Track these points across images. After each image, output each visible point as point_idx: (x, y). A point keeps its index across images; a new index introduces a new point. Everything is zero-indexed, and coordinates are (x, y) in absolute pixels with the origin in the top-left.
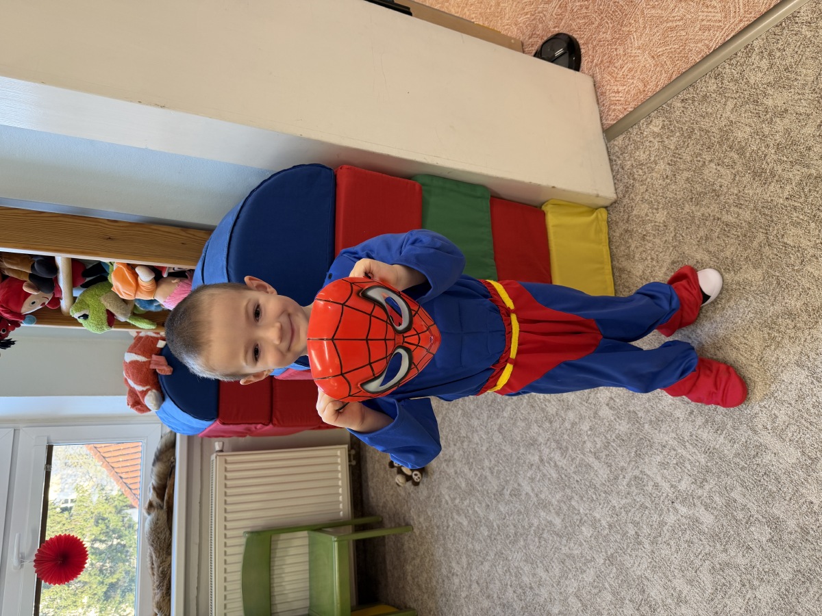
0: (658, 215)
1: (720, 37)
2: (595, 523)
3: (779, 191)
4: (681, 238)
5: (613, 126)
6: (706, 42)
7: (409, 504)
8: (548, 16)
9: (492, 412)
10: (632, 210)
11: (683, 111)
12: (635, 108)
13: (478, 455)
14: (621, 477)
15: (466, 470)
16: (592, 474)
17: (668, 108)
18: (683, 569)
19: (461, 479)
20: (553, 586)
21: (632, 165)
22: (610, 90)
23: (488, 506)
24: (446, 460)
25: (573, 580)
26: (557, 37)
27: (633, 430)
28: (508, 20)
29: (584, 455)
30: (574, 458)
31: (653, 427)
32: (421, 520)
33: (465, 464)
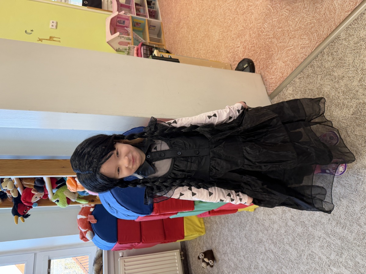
1: (309, 50)
3: (348, 111)
5: (272, 93)
6: (304, 53)
8: (239, 52)
9: (241, 228)
11: (300, 83)
12: (280, 84)
13: (238, 250)
14: (303, 254)
15: (233, 258)
17: (294, 82)
19: (231, 263)
22: (268, 78)
24: (223, 254)
26: (244, 60)
27: (304, 231)
28: (224, 56)
29: (284, 245)
30: (280, 247)
31: (313, 228)
33: (232, 255)
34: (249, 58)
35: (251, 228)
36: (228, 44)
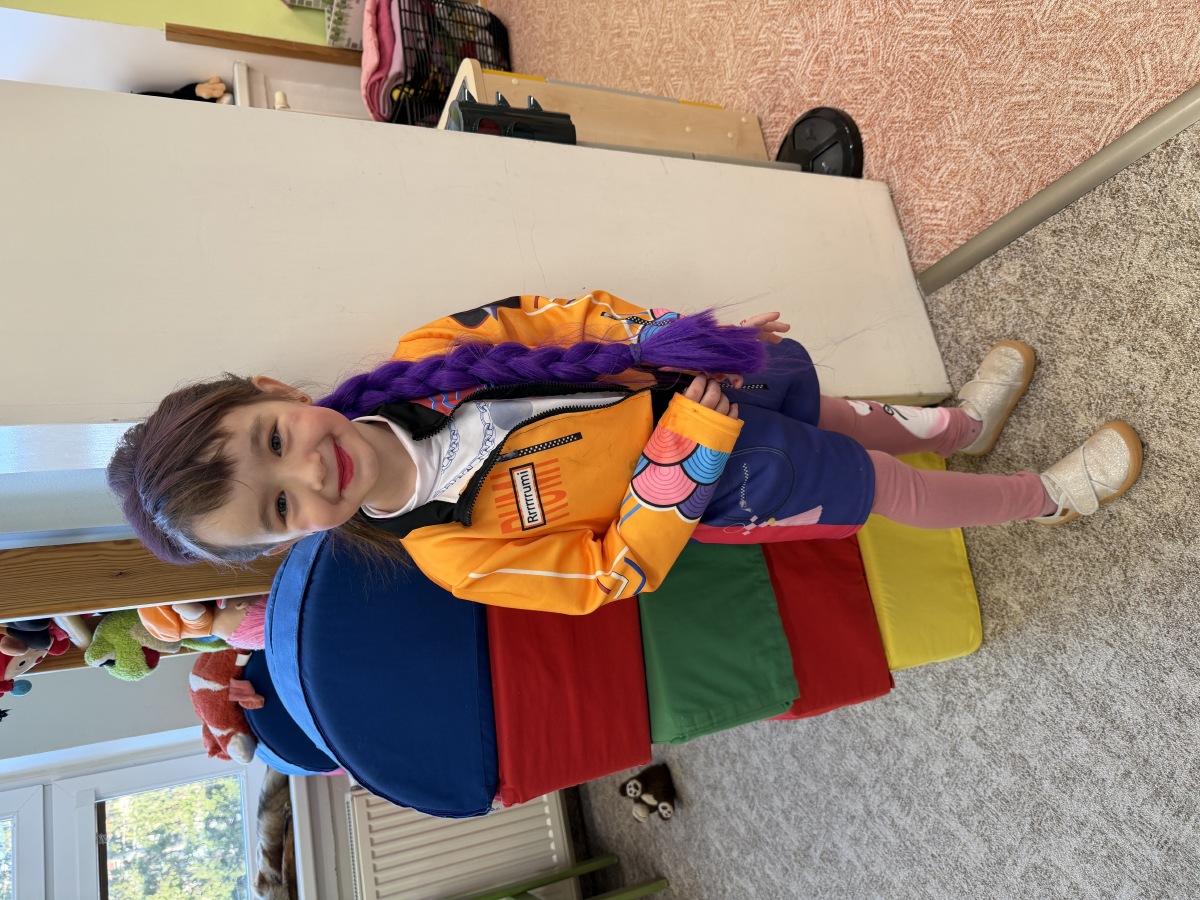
0: (1029, 427)
1: (1113, 124)
5: (931, 268)
7: (658, 845)
8: (798, 75)
11: (1057, 251)
12: (968, 241)
13: (762, 787)
15: (745, 808)
16: (958, 849)
17: (1029, 245)
19: (737, 820)
21: (974, 338)
22: (920, 206)
23: (787, 870)
24: (709, 786)
26: (815, 115)
27: (1023, 787)
28: (731, 80)
29: (941, 814)
30: (924, 818)
32: (681, 872)
33: (741, 797)
34: (840, 108)
35: (817, 729)
36: (748, 32)
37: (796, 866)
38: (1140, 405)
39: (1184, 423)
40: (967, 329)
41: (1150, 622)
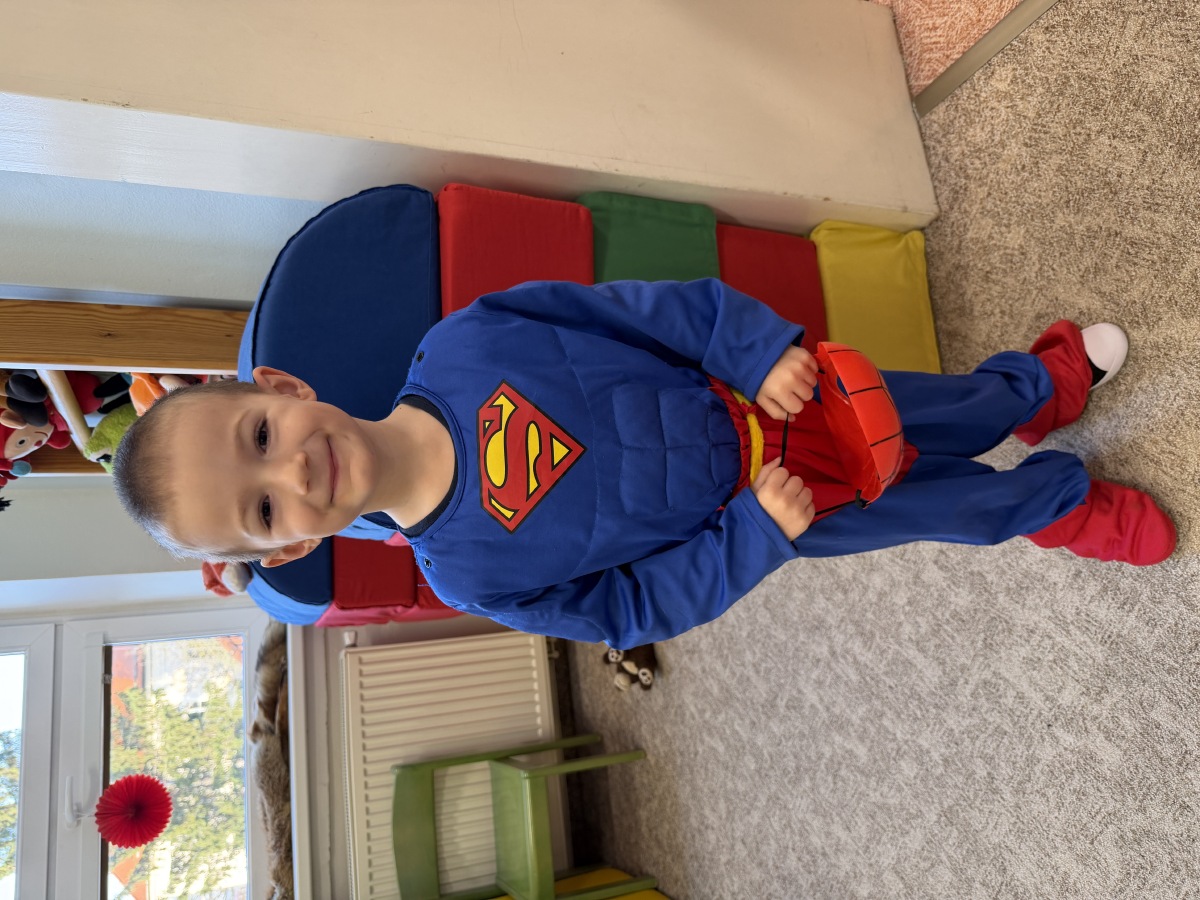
0: (1009, 235)
2: (921, 756)
4: (1051, 272)
5: (928, 88)
7: (639, 717)
10: (966, 230)
11: (1048, 48)
12: (964, 53)
13: (736, 644)
14: (962, 681)
15: (719, 666)
17: (1022, 46)
18: (1070, 836)
19: (711, 681)
20: (858, 854)
21: (963, 154)
22: (920, 26)
23: (754, 723)
24: (688, 651)
25: (889, 846)
27: (979, 604)
29: (900, 644)
30: (885, 650)
31: (1012, 598)
32: (657, 741)
33: (716, 657)
35: (790, 578)
37: (763, 718)
38: (1116, 193)
39: (1157, 204)
40: (957, 145)
41: (1110, 415)
